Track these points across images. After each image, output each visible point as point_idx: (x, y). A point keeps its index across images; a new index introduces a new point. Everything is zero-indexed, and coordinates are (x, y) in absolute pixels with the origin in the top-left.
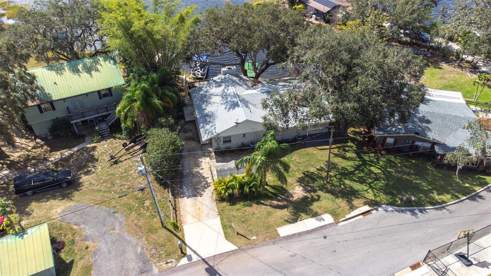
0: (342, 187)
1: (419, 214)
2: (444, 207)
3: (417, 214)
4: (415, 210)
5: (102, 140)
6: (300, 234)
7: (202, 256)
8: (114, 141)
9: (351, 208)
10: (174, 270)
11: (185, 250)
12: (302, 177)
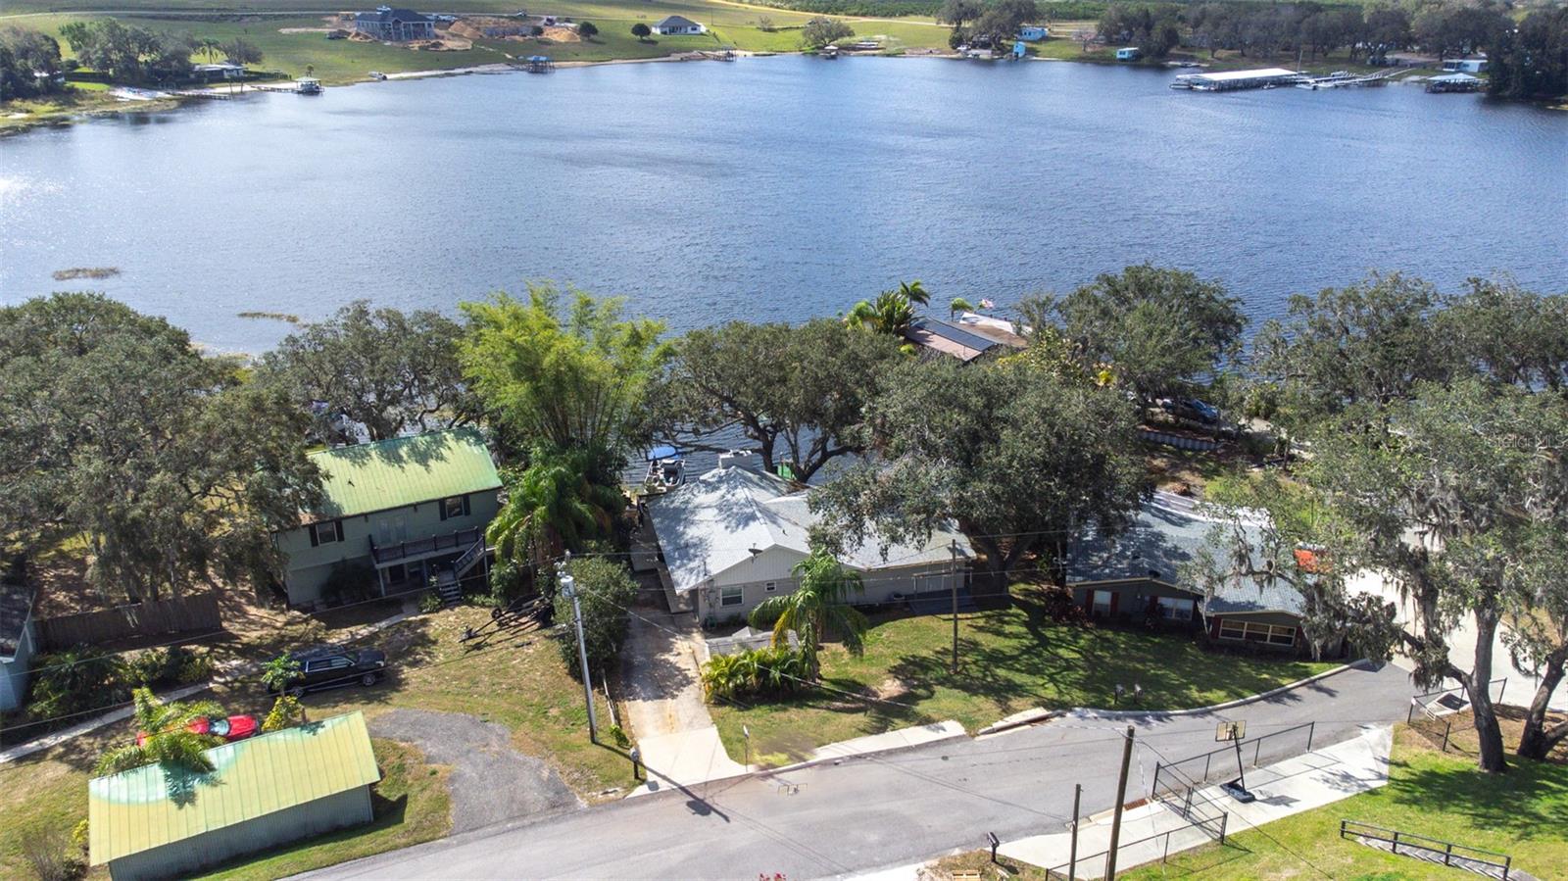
0: (989, 679)
1: (1155, 723)
2: (1209, 712)
3: (1149, 723)
4: (1147, 715)
5: (442, 609)
6: (890, 752)
7: (679, 782)
8: (470, 609)
9: (1004, 711)
10: (620, 803)
11: (644, 774)
12: (900, 665)
